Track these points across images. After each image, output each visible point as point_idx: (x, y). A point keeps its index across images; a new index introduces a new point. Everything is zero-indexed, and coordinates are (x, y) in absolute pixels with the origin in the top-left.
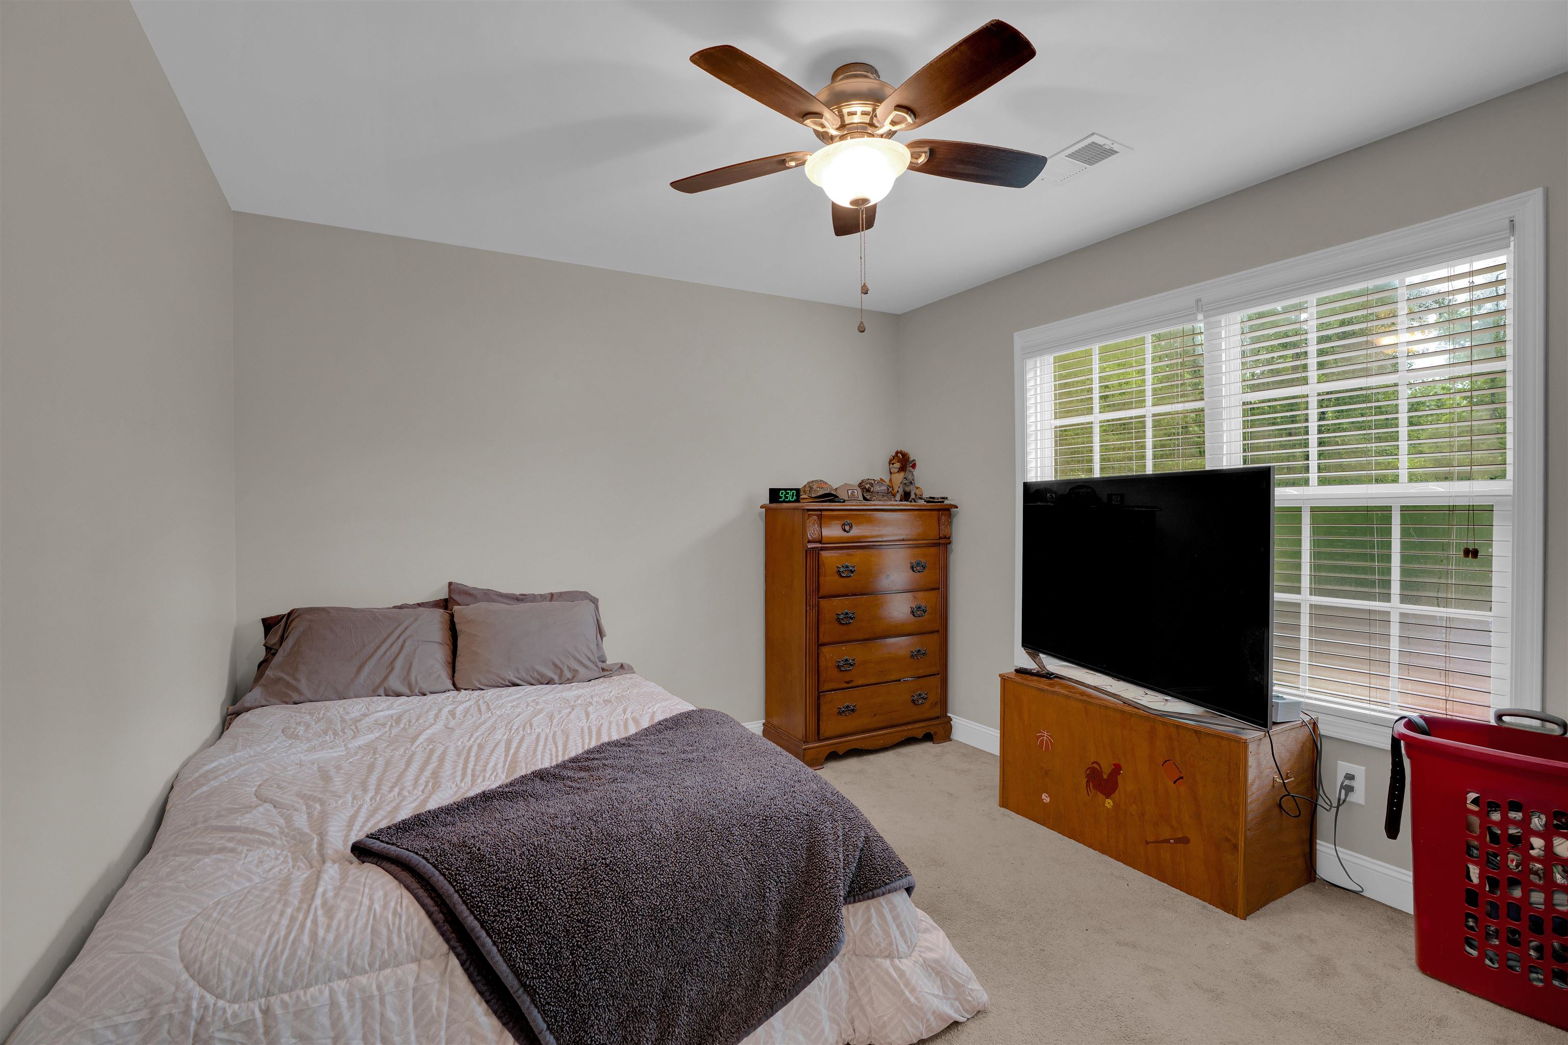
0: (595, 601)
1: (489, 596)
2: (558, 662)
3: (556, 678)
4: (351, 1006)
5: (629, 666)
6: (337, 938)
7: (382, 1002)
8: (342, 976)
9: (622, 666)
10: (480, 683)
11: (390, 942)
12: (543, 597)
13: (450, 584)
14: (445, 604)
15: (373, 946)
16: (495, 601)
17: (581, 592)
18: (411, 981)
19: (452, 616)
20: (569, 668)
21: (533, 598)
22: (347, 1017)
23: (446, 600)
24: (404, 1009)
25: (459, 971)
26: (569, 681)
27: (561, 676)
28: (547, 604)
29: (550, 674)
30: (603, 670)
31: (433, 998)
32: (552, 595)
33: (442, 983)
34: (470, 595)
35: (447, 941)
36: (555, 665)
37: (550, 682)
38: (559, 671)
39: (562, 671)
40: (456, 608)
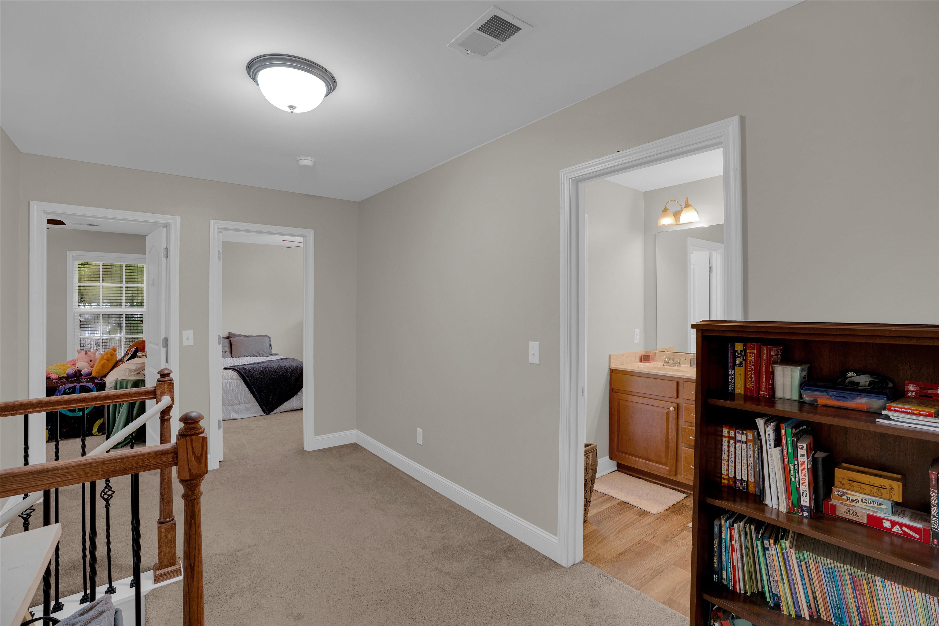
0: (270, 338)
1: (239, 336)
2: (258, 351)
3: (258, 356)
4: (228, 383)
5: (278, 354)
6: (225, 375)
7: (232, 384)
8: (226, 380)
9: (276, 354)
10: (238, 356)
11: (233, 377)
12: (255, 336)
13: (229, 333)
14: (228, 338)
15: (230, 377)
16: (241, 337)
17: (266, 335)
18: (236, 382)
19: (230, 341)
20: (262, 354)
21: (252, 336)
22: (227, 384)
23: (228, 337)
24: (235, 385)
25: (243, 381)
26: (261, 356)
27: (259, 355)
28: (256, 338)
29: (256, 354)
30: (271, 354)
31: (239, 384)
32: (257, 336)
33: (240, 383)
34: (235, 335)
35: (241, 377)
36: (258, 352)
37: (257, 357)
38: (259, 354)
39: (260, 354)
40: (231, 338)
